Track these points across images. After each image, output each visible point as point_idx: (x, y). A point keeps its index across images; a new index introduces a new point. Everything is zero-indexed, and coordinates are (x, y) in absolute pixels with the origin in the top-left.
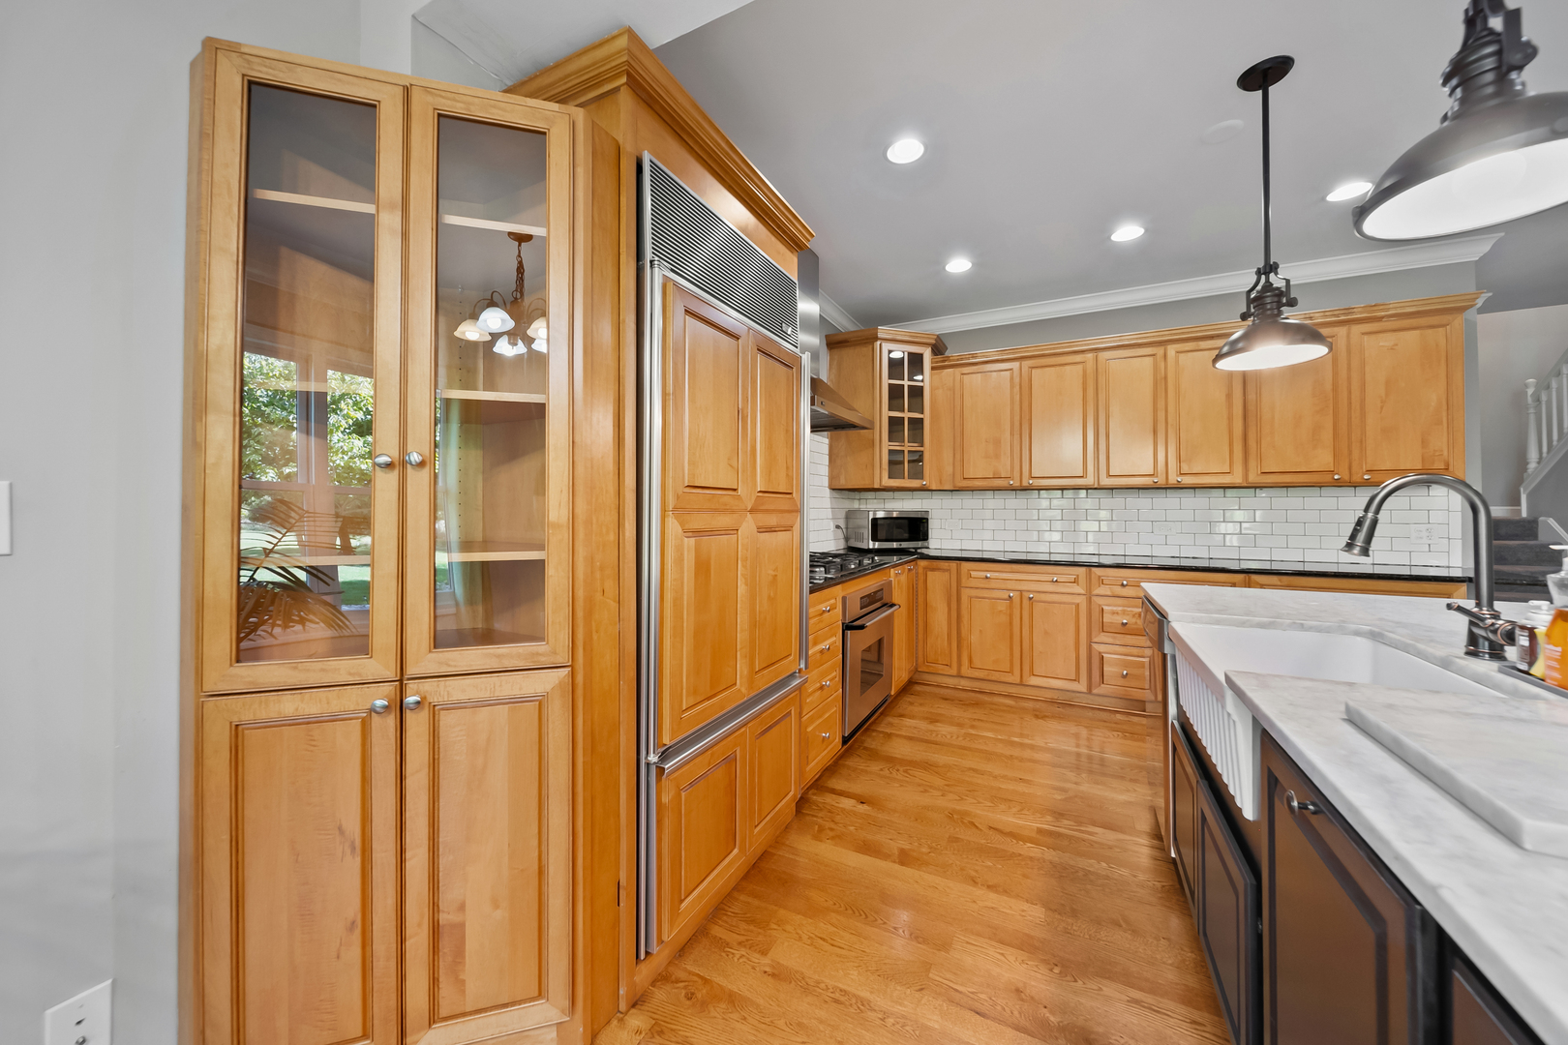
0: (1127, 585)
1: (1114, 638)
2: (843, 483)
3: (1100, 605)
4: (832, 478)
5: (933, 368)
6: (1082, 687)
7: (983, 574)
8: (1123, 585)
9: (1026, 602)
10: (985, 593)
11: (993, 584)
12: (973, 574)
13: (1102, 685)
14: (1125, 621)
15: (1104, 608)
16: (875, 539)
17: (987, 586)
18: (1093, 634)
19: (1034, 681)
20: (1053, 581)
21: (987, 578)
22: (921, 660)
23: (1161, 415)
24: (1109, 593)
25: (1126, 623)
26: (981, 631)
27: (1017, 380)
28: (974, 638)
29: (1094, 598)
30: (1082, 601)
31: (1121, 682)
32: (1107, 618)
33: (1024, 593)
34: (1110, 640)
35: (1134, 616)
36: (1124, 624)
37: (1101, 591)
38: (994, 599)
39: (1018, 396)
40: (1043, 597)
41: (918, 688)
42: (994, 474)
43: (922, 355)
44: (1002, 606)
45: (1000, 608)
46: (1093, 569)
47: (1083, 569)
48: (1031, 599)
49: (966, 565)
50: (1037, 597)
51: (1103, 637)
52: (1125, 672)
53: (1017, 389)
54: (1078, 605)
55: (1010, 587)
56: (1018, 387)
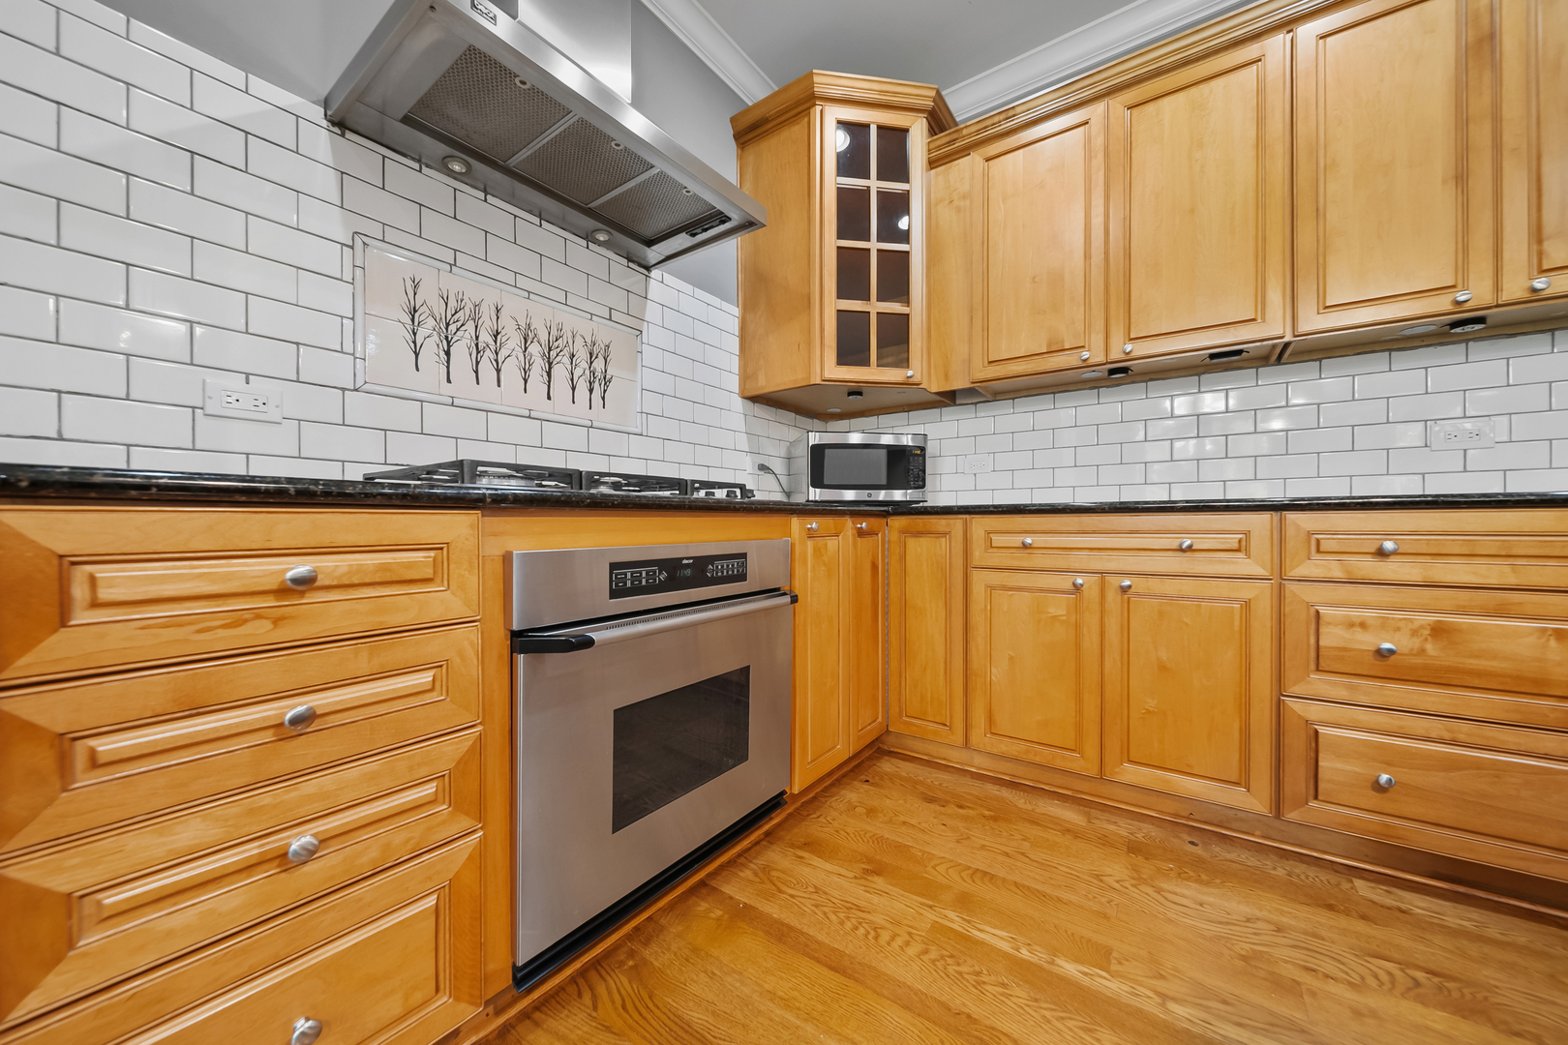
0: (1395, 553)
1: (1351, 688)
2: (766, 385)
3: (1309, 605)
4: (745, 377)
5: (933, 164)
6: (1254, 801)
7: (1016, 540)
8: (1381, 553)
9: (1113, 597)
10: (1021, 580)
11: (1038, 560)
12: (998, 540)
13: (1313, 804)
14: (1387, 645)
15: (1323, 610)
16: (817, 481)
17: (1025, 564)
18: (1290, 674)
19: (1131, 773)
20: (1181, 550)
21: (1025, 546)
22: (894, 710)
23: (1481, 135)
24: (1337, 573)
25: (1391, 652)
26: (1011, 658)
27: (1099, 142)
28: (998, 673)
29: (1290, 587)
30: (1261, 594)
31: (1373, 800)
32: (1331, 637)
33: (1110, 579)
34: (1342, 694)
35: (1414, 633)
36: (1381, 654)
37: (1314, 568)
38: (1042, 590)
39: (1101, 174)
40: (1155, 585)
41: (887, 766)
42: (1049, 345)
43: (905, 131)
44: (1058, 607)
45: (1053, 611)
46: (1292, 516)
47: (1265, 517)
48: (1125, 590)
49: (980, 525)
50: (1139, 585)
51: (1319, 683)
52: (1384, 778)
53: (1098, 161)
54: (1247, 605)
55: (1076, 566)
56: (1101, 156)
